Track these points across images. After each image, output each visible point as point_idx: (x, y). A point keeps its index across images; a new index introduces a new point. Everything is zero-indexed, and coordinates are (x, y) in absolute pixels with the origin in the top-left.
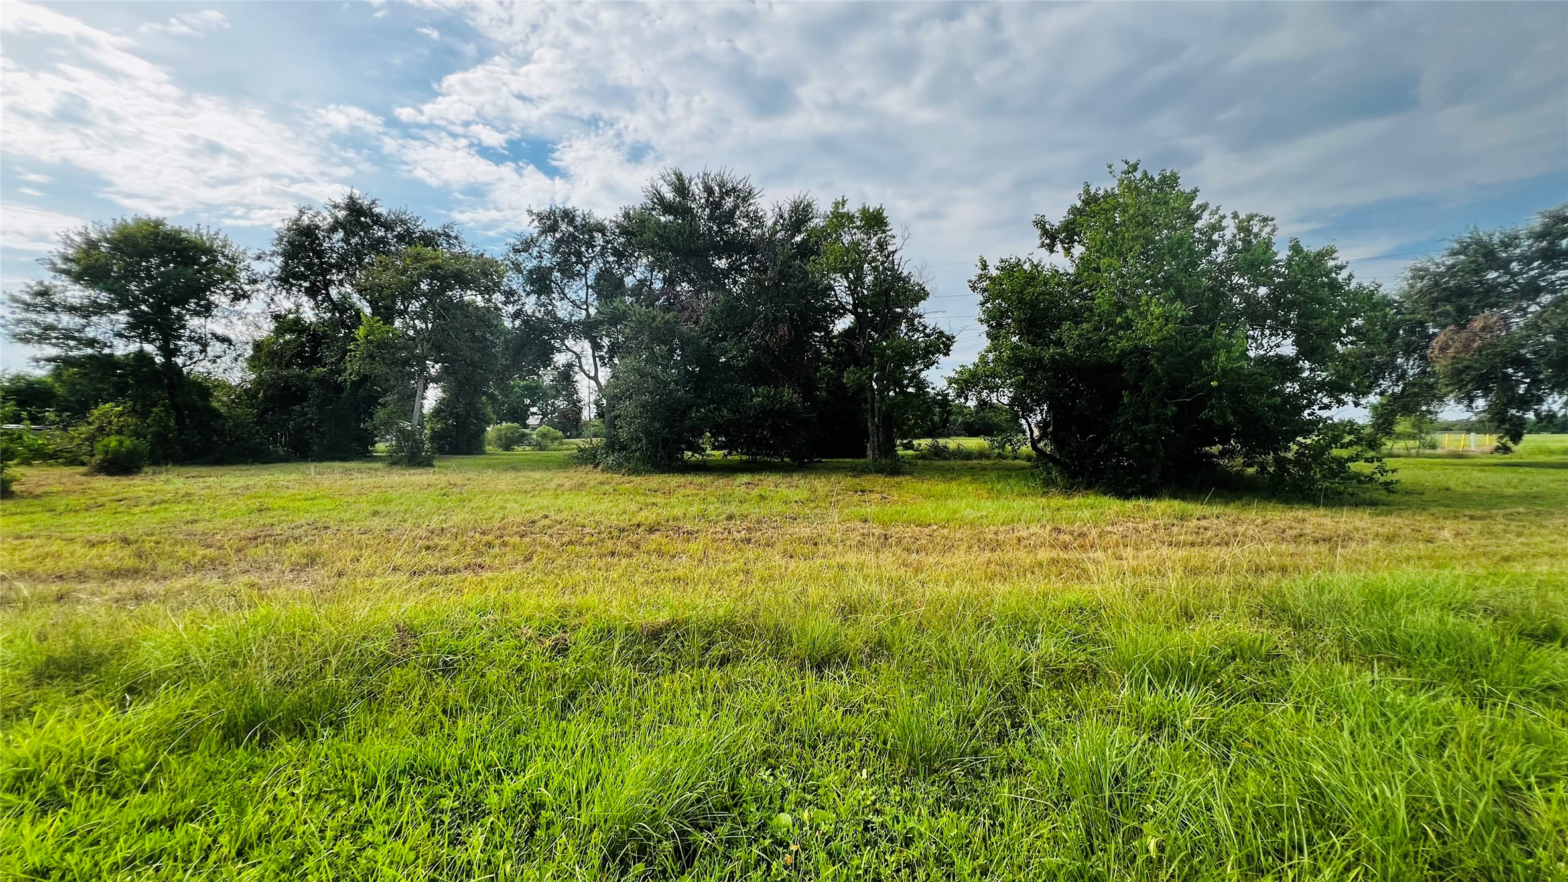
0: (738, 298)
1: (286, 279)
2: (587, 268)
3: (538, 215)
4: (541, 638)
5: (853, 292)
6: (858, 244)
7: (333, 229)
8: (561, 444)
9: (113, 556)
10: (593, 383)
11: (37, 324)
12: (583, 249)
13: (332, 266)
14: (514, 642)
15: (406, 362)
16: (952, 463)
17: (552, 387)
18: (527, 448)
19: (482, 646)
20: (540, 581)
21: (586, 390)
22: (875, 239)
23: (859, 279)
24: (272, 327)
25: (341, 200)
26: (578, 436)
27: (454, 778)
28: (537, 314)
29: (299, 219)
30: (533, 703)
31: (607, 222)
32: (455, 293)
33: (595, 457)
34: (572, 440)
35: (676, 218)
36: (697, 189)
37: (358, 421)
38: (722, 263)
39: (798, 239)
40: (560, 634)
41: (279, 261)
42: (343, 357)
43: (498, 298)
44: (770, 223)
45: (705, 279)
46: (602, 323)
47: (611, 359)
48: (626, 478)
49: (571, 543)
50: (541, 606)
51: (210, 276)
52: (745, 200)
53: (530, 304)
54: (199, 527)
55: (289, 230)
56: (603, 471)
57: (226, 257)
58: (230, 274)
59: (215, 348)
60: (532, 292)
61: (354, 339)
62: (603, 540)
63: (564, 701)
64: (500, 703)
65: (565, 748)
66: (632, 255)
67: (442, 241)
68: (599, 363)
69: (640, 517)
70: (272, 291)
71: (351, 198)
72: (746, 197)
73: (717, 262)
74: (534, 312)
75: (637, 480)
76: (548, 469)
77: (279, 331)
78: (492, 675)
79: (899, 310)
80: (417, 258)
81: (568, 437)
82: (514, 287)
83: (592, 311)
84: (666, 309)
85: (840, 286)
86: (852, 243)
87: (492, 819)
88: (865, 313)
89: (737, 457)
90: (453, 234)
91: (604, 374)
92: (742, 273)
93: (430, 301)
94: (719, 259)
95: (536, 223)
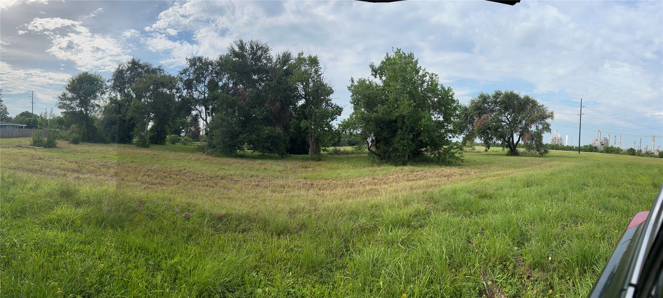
0: (261, 91)
1: (114, 88)
2: (205, 79)
3: (190, 60)
4: (181, 213)
5: (304, 89)
6: (307, 71)
7: (127, 70)
8: (192, 143)
9: (74, 166)
10: (205, 122)
11: (62, 103)
12: (204, 72)
13: (126, 82)
14: (172, 213)
15: (144, 113)
16: (341, 156)
17: (191, 123)
18: (180, 144)
19: (163, 212)
20: (182, 192)
21: (202, 124)
22: (314, 69)
23: (308, 84)
24: (109, 102)
25: (130, 60)
26: (198, 141)
27: (153, 255)
28: (187, 96)
29: (119, 68)
30: (178, 235)
31: (213, 61)
32: (160, 90)
33: (204, 149)
34: (196, 142)
35: (239, 59)
36: (248, 47)
37: (129, 131)
38: (255, 77)
39: (285, 68)
40: (187, 213)
41: (113, 82)
42: (127, 112)
43: (174, 91)
44: (274, 61)
45: (249, 83)
46: (209, 100)
47: (212, 113)
48: (214, 158)
49: (193, 180)
50: (181, 201)
51: (97, 88)
52: (265, 52)
53: (185, 92)
54: (91, 160)
55: (116, 72)
56: (206, 155)
57: (100, 81)
58: (101, 87)
59: (96, 108)
60: (186, 88)
61: (130, 106)
62: (204, 180)
63: (187, 237)
64: (167, 233)
65: (187, 254)
66: (222, 74)
67: (158, 71)
68: (207, 115)
69: (219, 173)
70: (111, 91)
71: (133, 60)
72: (266, 50)
73: (254, 76)
74: (186, 96)
75: (219, 159)
76: (187, 152)
77: (111, 103)
78: (165, 222)
79: (322, 97)
80: (150, 78)
81: (194, 141)
82: (180, 87)
83: (206, 95)
84: (233, 95)
85: (300, 87)
86: (305, 70)
87: (163, 272)
88: (309, 98)
89: (258, 153)
90: (162, 69)
91: (209, 119)
92: (263, 81)
93: (153, 92)
94: (255, 75)
95: (189, 63)
